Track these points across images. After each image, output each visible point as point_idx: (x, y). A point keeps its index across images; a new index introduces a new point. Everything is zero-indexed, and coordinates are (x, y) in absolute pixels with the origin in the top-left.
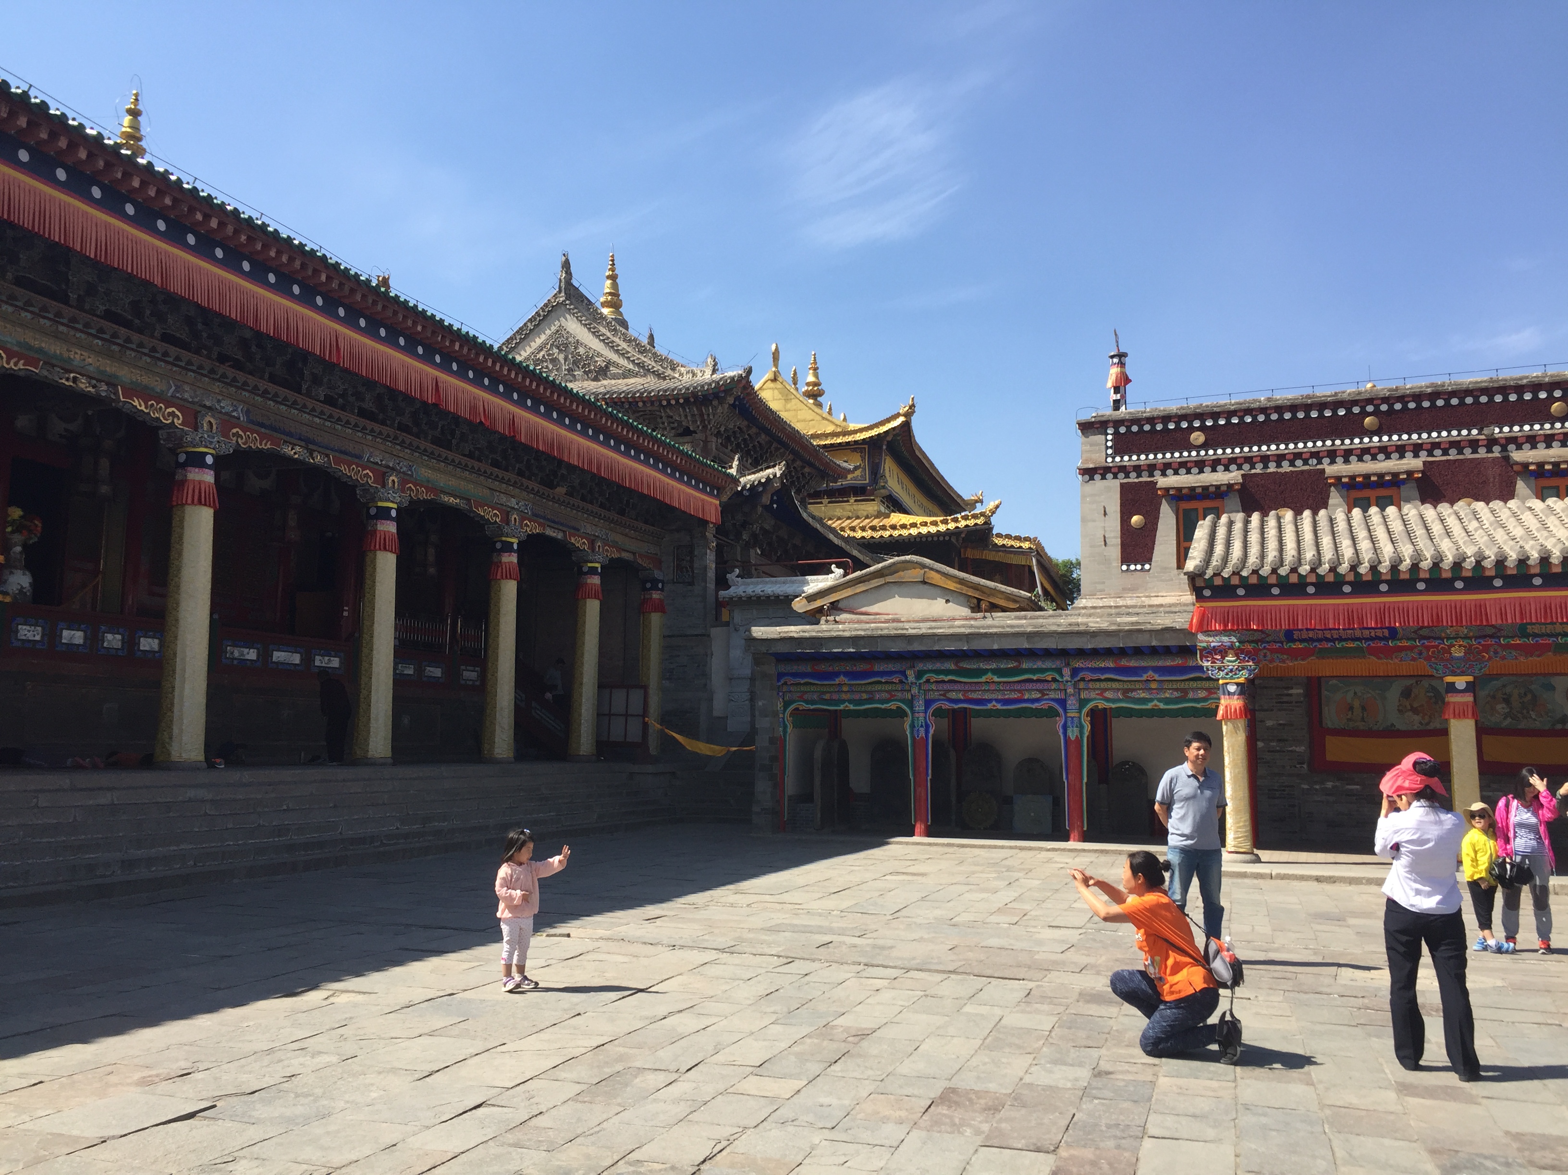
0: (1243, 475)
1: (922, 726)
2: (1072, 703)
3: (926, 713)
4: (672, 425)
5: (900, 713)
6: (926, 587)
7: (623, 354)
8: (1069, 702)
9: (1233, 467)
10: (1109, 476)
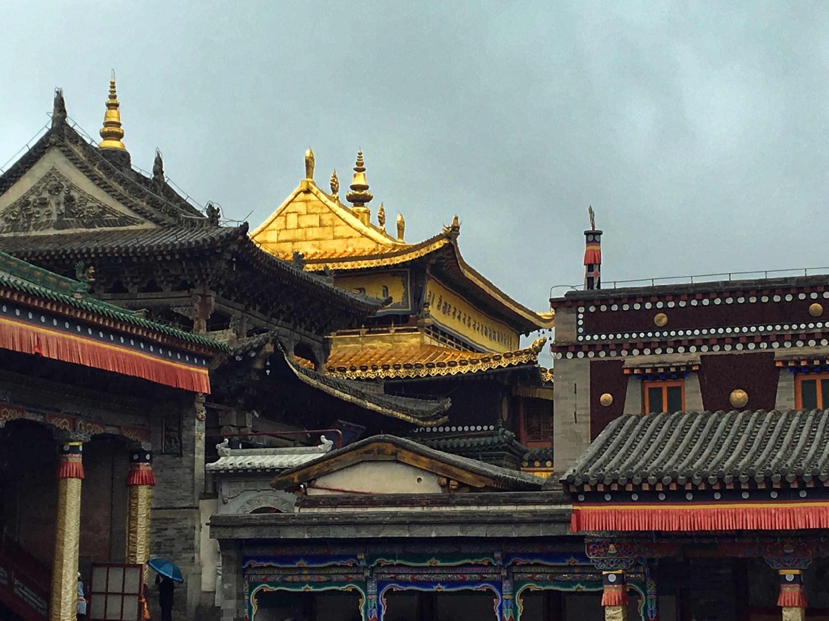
0: (701, 357)
1: (374, 607)
2: (506, 585)
3: (378, 595)
4: (169, 279)
5: (356, 594)
6: (399, 466)
7: (120, 199)
8: (504, 585)
9: (693, 349)
10: (581, 355)
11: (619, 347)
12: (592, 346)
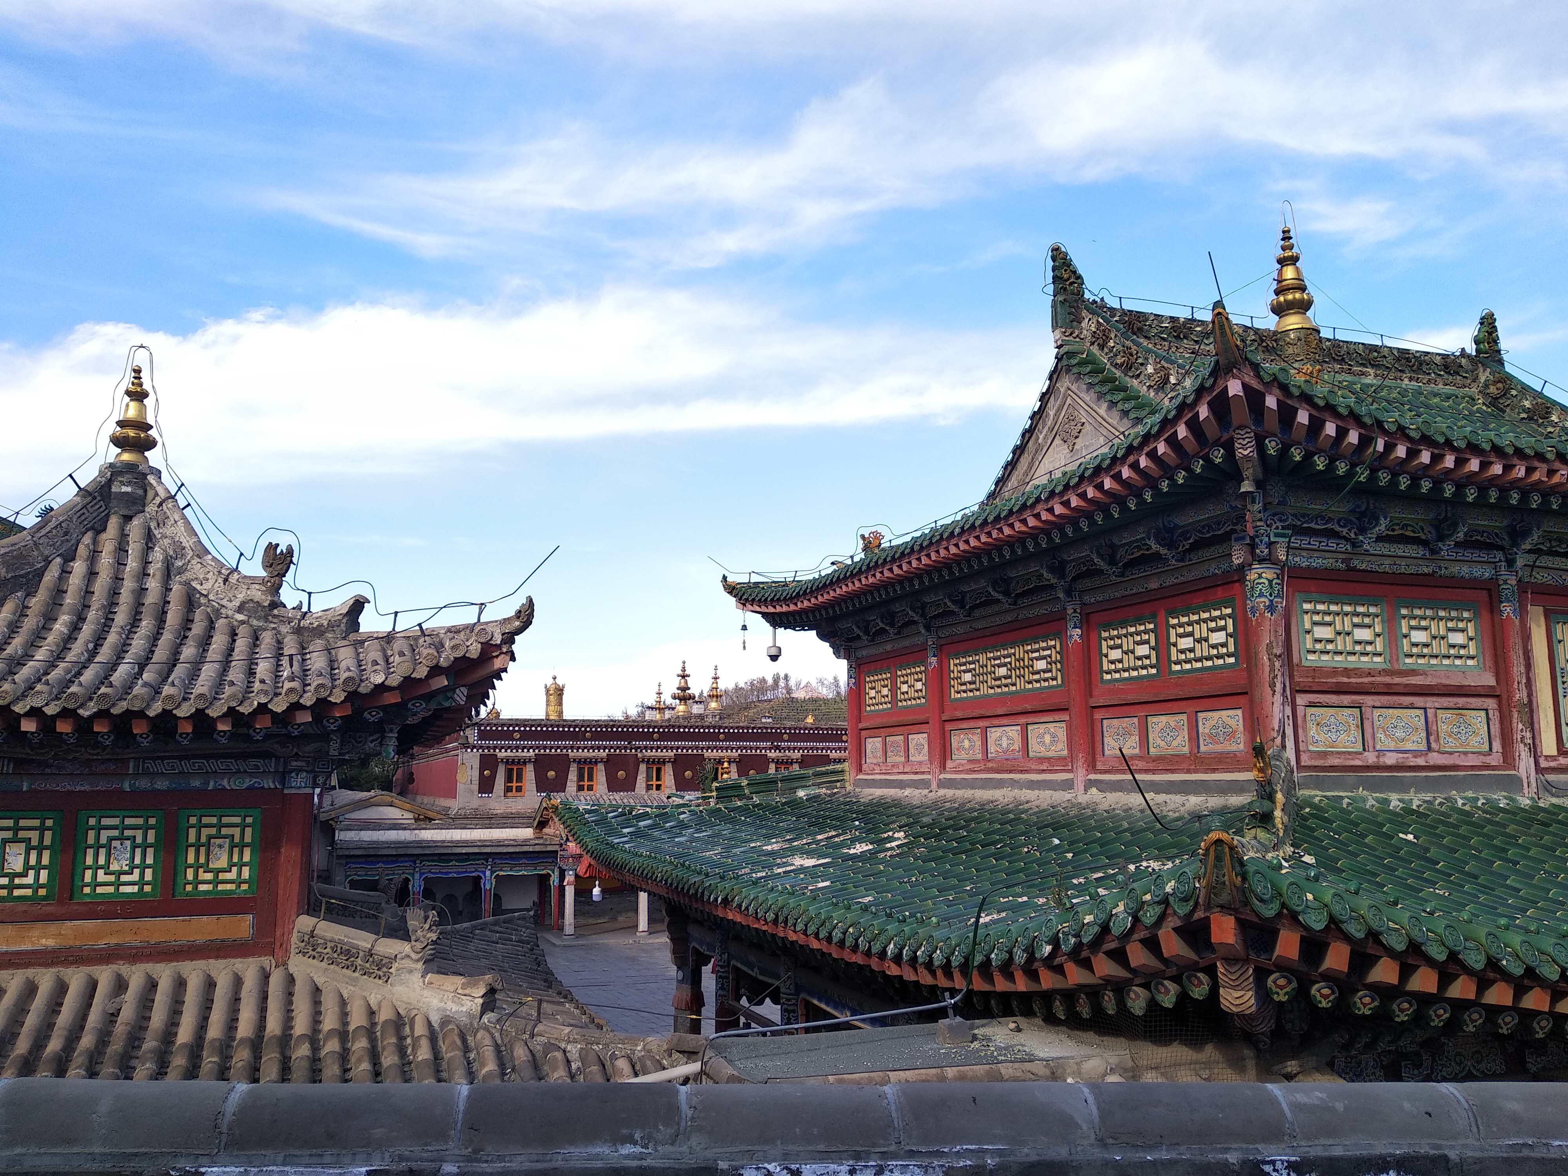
0: (535, 754)
3: (420, 879)
5: (408, 879)
9: (531, 750)
10: (475, 750)
11: (495, 748)
12: (481, 747)
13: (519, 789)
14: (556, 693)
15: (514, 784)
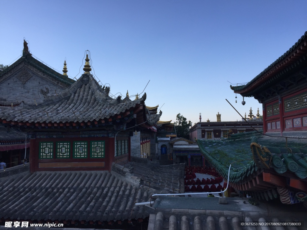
0: (213, 129)
3: (190, 156)
5: (187, 156)
6: (184, 141)
11: (205, 128)
12: (201, 128)
13: (210, 137)
14: (219, 116)
15: (209, 136)
